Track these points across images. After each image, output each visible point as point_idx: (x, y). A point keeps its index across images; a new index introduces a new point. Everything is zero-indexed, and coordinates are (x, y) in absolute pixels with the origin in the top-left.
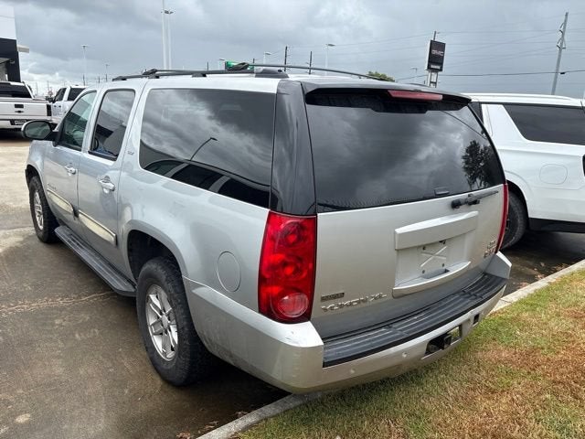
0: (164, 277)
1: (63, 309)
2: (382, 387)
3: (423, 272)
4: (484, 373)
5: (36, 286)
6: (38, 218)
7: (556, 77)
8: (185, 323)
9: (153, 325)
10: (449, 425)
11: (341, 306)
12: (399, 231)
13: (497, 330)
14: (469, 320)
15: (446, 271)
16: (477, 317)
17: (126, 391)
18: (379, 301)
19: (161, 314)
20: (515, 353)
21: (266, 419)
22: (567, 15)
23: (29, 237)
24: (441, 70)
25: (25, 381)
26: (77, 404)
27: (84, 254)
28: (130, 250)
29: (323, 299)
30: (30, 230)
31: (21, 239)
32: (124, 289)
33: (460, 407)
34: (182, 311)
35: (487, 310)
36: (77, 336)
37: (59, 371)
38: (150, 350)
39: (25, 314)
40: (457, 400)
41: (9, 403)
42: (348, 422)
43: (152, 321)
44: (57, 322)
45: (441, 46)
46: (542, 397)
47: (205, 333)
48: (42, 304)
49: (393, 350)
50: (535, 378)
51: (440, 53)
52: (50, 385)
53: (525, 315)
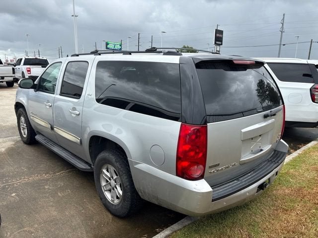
0: (114, 160)
1: (48, 180)
2: (230, 212)
3: (252, 151)
4: (279, 201)
5: (29, 168)
6: (22, 131)
7: (280, 47)
8: (128, 184)
9: (105, 186)
10: (270, 229)
11: (218, 171)
12: (243, 131)
13: (279, 179)
14: (274, 174)
15: (261, 150)
16: (277, 173)
17: (94, 222)
18: (234, 167)
19: (110, 179)
20: (292, 190)
21: (175, 232)
22: (284, 15)
23: (18, 142)
24: (222, 44)
25: (38, 220)
26: (69, 230)
27: (56, 149)
28: (90, 146)
29: (210, 167)
30: (18, 138)
31: (13, 143)
32: (84, 168)
33: (273, 220)
34: (126, 177)
35: (280, 169)
36: (59, 194)
37: (55, 213)
38: (103, 200)
39: (27, 184)
40: (270, 216)
41: (32, 233)
42: (219, 230)
43: (103, 183)
44: (46, 187)
45: (221, 32)
46: (311, 211)
47: (141, 188)
48: (35, 178)
49: (243, 191)
50: (305, 202)
51: (221, 35)
52: (52, 221)
53: (292, 171)
